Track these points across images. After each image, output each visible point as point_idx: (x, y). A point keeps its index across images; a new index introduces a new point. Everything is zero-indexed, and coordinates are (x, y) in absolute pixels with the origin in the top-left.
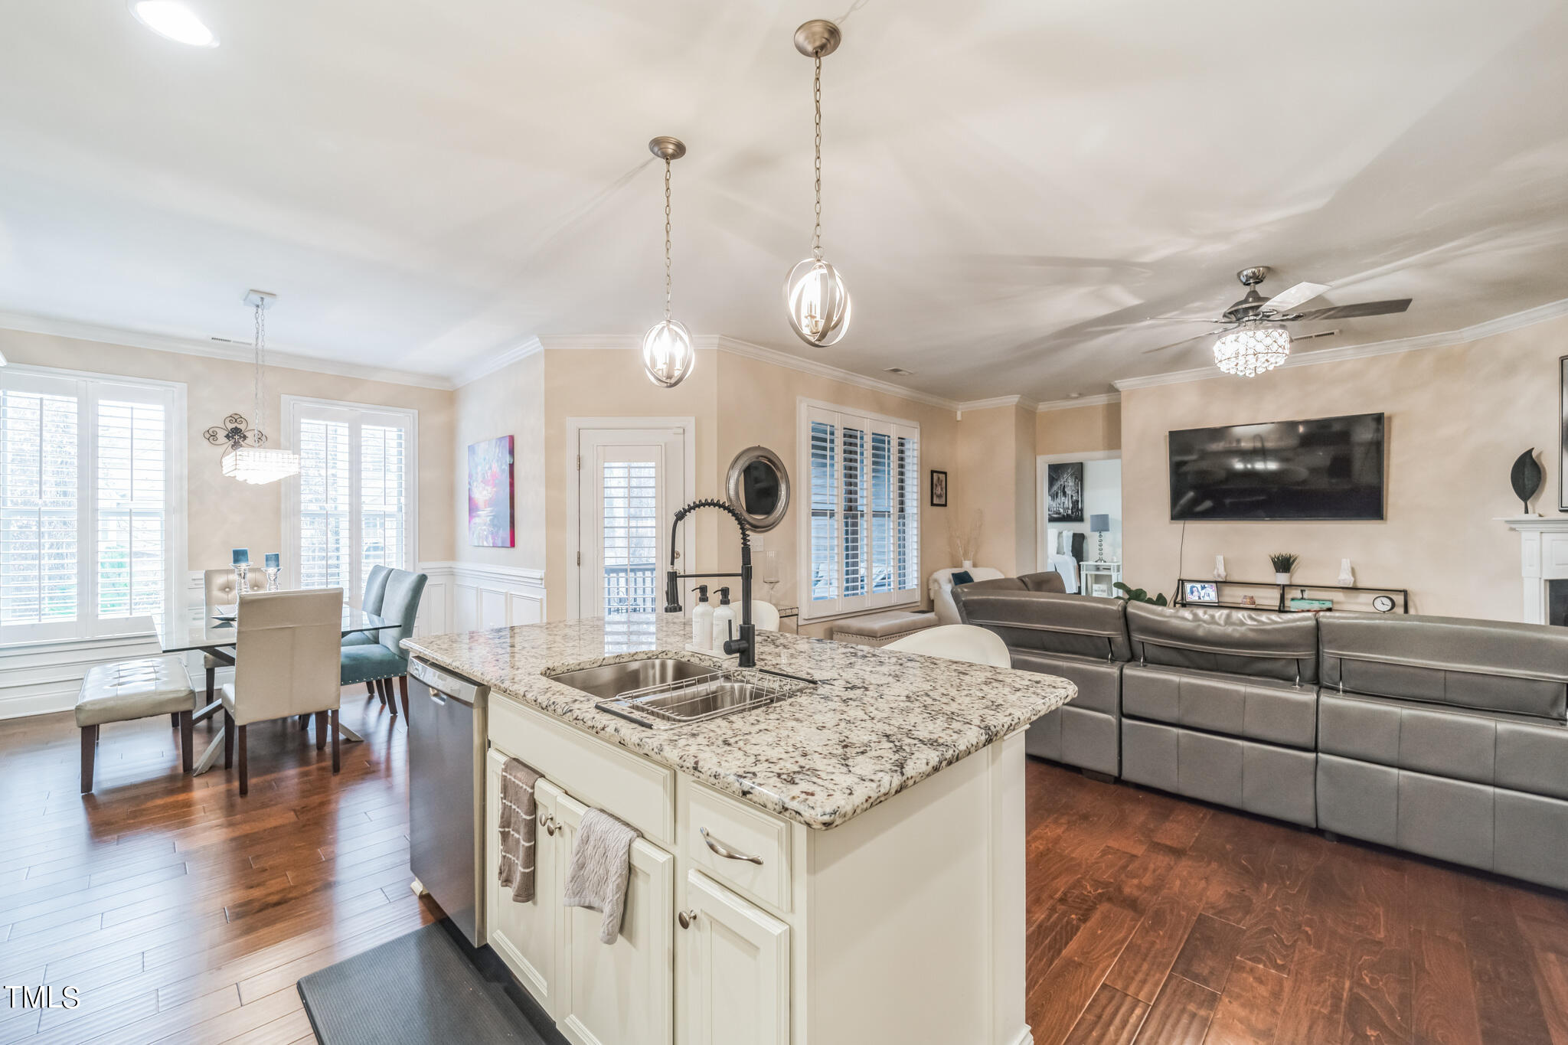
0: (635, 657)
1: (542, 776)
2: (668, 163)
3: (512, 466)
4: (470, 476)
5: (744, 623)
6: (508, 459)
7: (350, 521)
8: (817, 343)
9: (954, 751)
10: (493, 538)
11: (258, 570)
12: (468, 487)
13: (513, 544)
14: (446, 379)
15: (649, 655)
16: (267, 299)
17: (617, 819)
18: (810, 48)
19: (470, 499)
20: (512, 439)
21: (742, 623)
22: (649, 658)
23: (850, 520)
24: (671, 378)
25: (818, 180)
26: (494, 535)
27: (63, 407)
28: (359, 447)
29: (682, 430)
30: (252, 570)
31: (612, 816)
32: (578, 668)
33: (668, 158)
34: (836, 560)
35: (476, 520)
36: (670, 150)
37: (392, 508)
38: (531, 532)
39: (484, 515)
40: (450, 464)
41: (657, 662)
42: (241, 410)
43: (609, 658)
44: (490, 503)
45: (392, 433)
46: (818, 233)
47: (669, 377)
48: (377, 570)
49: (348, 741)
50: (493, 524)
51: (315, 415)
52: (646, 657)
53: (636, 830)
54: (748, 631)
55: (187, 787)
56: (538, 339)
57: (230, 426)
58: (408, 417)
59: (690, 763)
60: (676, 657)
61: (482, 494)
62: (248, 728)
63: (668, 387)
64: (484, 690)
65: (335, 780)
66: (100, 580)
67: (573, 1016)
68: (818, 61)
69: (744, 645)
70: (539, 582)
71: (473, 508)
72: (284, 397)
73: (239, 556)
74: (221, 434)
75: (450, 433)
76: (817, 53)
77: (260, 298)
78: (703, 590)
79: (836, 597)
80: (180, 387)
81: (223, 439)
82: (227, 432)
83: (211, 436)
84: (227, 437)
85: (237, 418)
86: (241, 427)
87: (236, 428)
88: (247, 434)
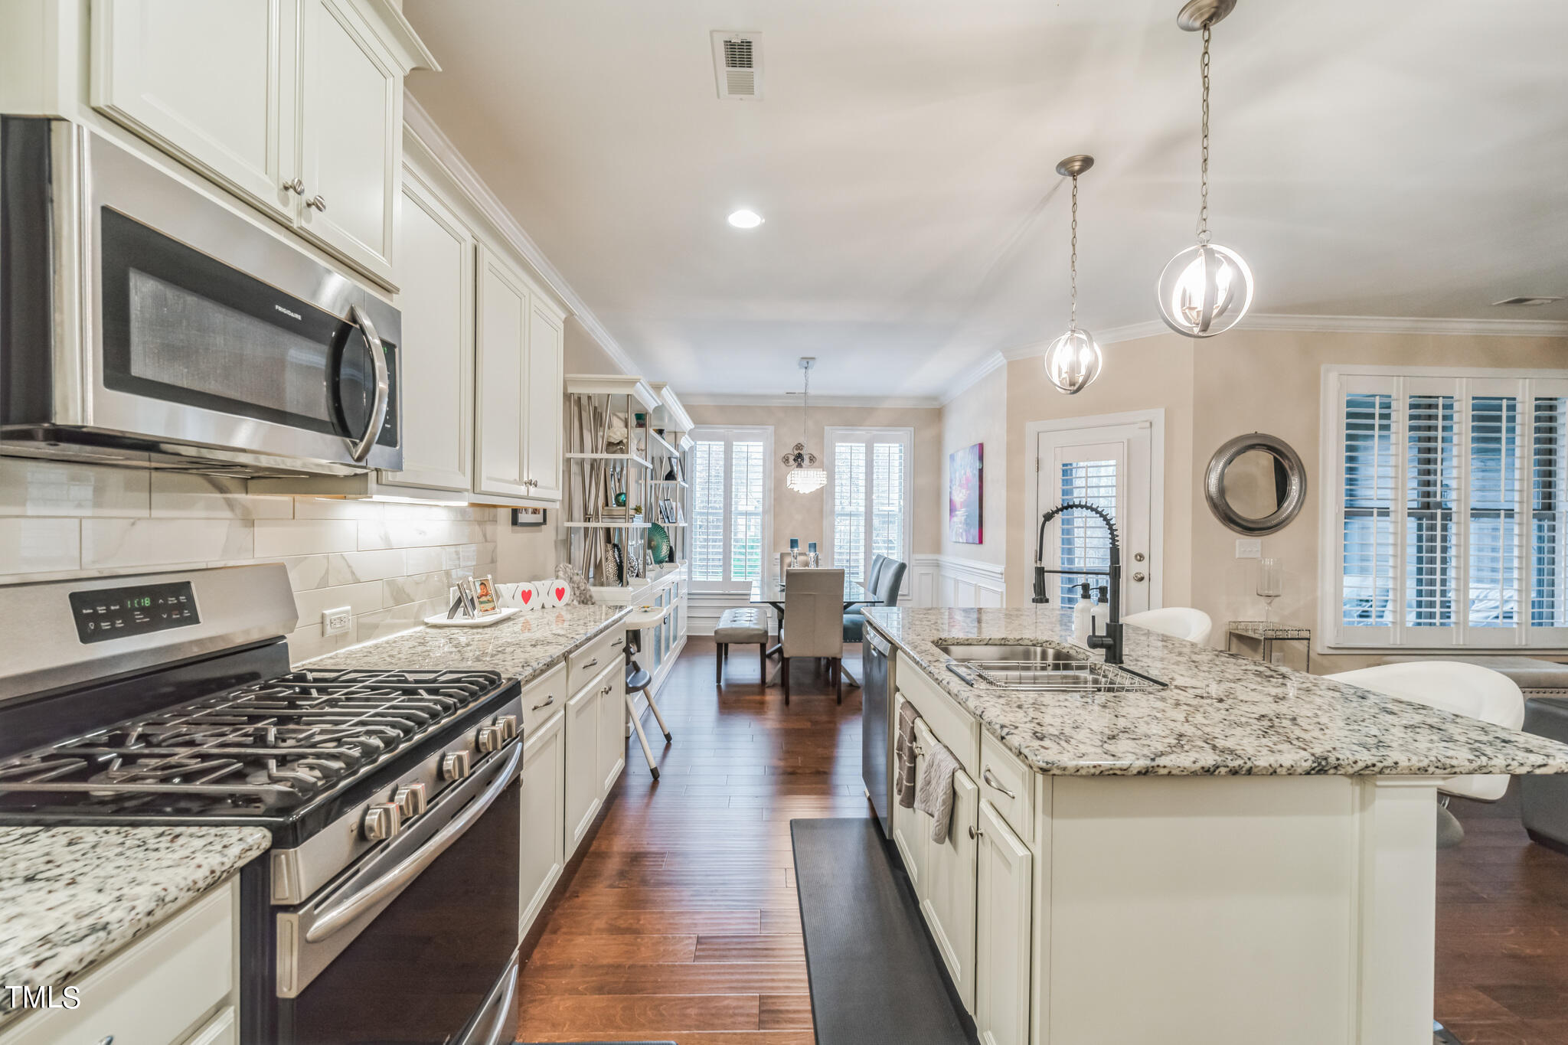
0: (1020, 642)
1: (921, 717)
2: (1075, 180)
3: (981, 471)
4: (951, 481)
5: (1111, 620)
6: (977, 465)
7: (866, 519)
8: (1201, 334)
9: (1245, 763)
10: (967, 535)
11: (804, 554)
12: (949, 490)
13: (981, 542)
14: (934, 398)
15: (1035, 642)
16: (811, 362)
17: (952, 753)
18: (1198, 24)
19: (951, 501)
20: (981, 446)
21: (1108, 621)
22: (1034, 645)
23: (1425, 522)
24: (1074, 385)
25: (1205, 160)
26: (967, 532)
27: (718, 447)
28: (872, 460)
29: (1148, 424)
30: (800, 554)
31: (946, 747)
32: (966, 642)
33: (1074, 175)
34: (1391, 574)
35: (955, 519)
36: (1077, 166)
37: (896, 509)
38: (995, 530)
39: (961, 514)
40: (938, 470)
41: (1039, 650)
42: (802, 440)
43: (995, 639)
44: (965, 504)
45: (895, 448)
46: (1204, 217)
47: (1072, 384)
48: (879, 557)
49: (851, 685)
50: (967, 523)
51: (844, 439)
52: (1031, 643)
53: (960, 763)
54: (1115, 630)
55: (762, 692)
56: (1001, 354)
57: (796, 452)
58: (906, 434)
59: (978, 712)
60: (1058, 648)
61: (960, 496)
62: (791, 661)
63: (1071, 394)
64: (895, 648)
65: (839, 708)
66: (733, 556)
67: (928, 901)
68: (1207, 33)
69: (1109, 641)
70: (1000, 576)
71: (952, 510)
72: (826, 428)
73: (794, 543)
74: (791, 458)
75: (938, 442)
76: (1205, 26)
77: (807, 362)
78: (1086, 587)
79: (1390, 625)
80: (771, 429)
81: (792, 462)
82: (794, 457)
83: (786, 460)
84: (794, 460)
85: (800, 446)
86: (802, 452)
87: (799, 453)
88: (805, 457)
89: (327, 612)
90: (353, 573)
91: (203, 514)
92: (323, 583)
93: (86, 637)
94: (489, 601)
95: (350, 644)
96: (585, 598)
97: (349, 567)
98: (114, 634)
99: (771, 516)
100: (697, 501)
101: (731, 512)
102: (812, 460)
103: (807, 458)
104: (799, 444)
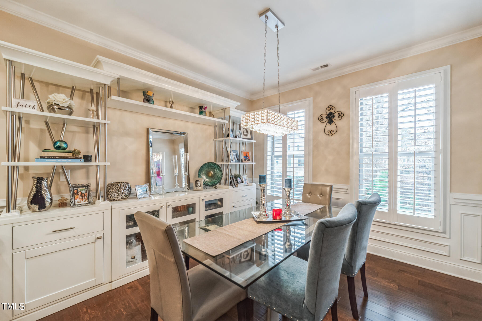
72: (352, 89)
80: (311, 99)
81: (325, 119)
82: (326, 116)
83: (321, 119)
84: (327, 118)
85: (331, 107)
86: (333, 111)
87: (330, 112)
88: (335, 114)
99: (311, 157)
100: (269, 150)
101: (286, 156)
102: (341, 115)
103: (336, 115)
104: (331, 106)
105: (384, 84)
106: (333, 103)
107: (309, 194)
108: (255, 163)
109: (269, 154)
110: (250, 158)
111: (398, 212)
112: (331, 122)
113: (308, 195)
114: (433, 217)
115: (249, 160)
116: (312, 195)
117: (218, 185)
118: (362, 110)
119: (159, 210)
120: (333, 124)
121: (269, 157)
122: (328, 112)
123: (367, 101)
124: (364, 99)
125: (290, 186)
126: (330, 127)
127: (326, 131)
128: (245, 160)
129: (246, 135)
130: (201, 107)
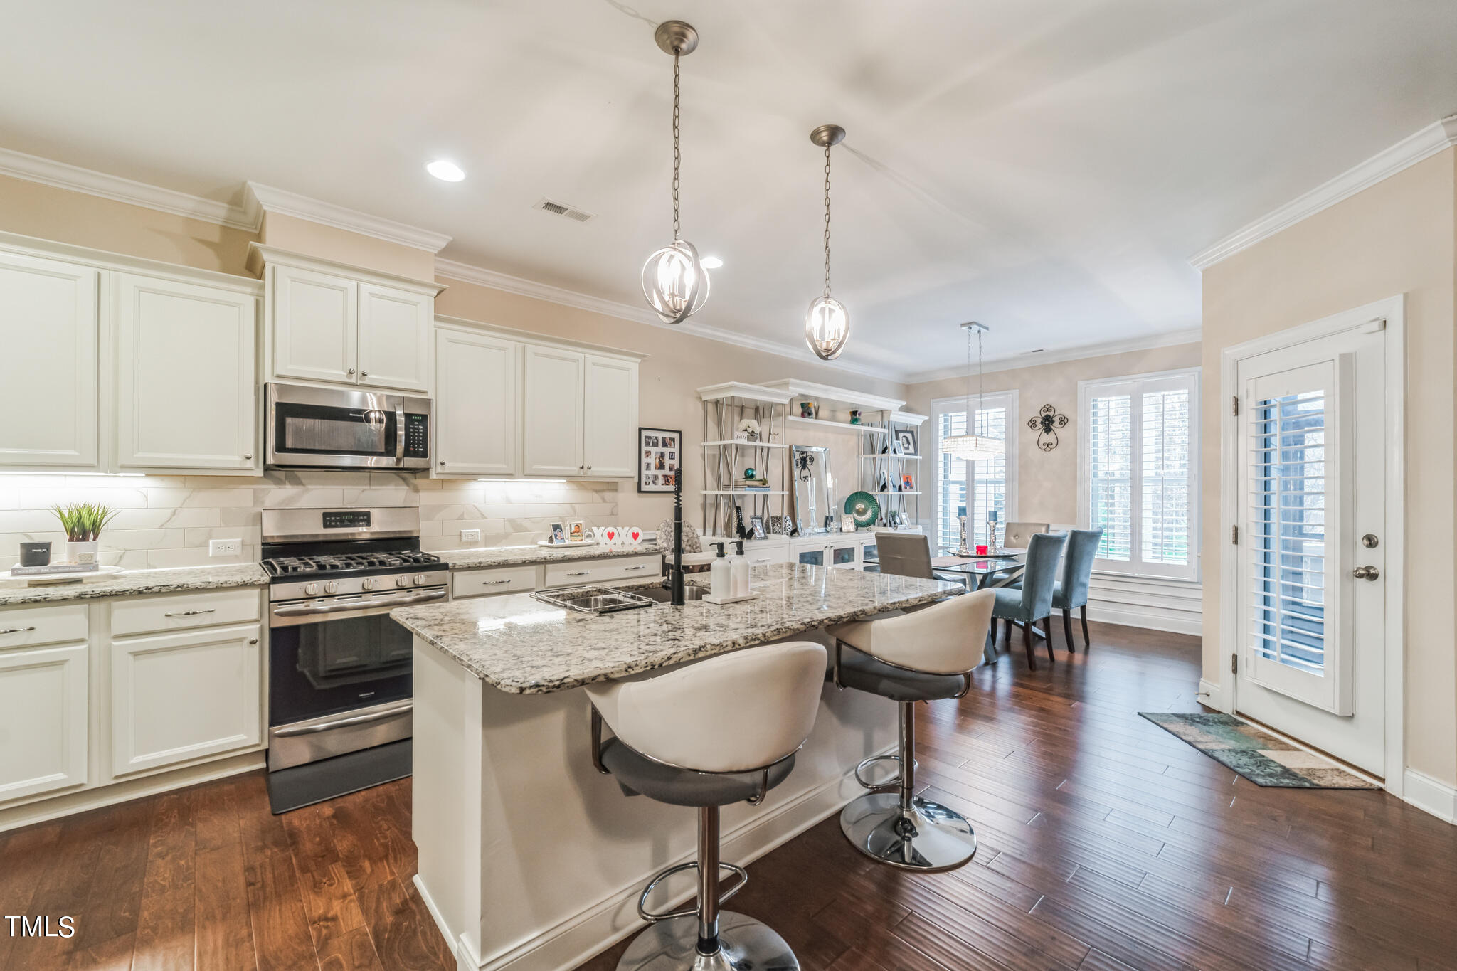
7: (1133, 485)
29: (1379, 324)
58: (1192, 375)
72: (1080, 383)
80: (1016, 392)
81: (1039, 426)
82: (1041, 420)
83: (1032, 424)
84: (1042, 423)
85: (1048, 408)
86: (1051, 414)
87: (1047, 416)
88: (1054, 419)
89: (462, 531)
90: (482, 514)
91: (394, 487)
92: (461, 517)
93: (325, 526)
94: (579, 536)
95: (480, 547)
96: (692, 543)
97: (479, 511)
98: (336, 526)
99: (1016, 484)
100: (941, 471)
101: (973, 480)
102: (1064, 421)
103: (1056, 419)
104: (1048, 405)
105: (1127, 382)
106: (1051, 401)
107: (1015, 537)
108: (920, 493)
109: (941, 477)
110: (914, 485)
111: (1144, 560)
112: (1048, 430)
113: (1012, 538)
114: (1185, 563)
115: (911, 488)
116: (1020, 539)
117: (872, 526)
118: (1097, 416)
119: (823, 551)
120: (1051, 434)
121: (940, 484)
122: (1044, 414)
123: (1102, 402)
124: (1099, 399)
125: (996, 520)
126: (1047, 438)
127: (1041, 444)
128: (906, 488)
129: (907, 448)
130: (854, 413)
